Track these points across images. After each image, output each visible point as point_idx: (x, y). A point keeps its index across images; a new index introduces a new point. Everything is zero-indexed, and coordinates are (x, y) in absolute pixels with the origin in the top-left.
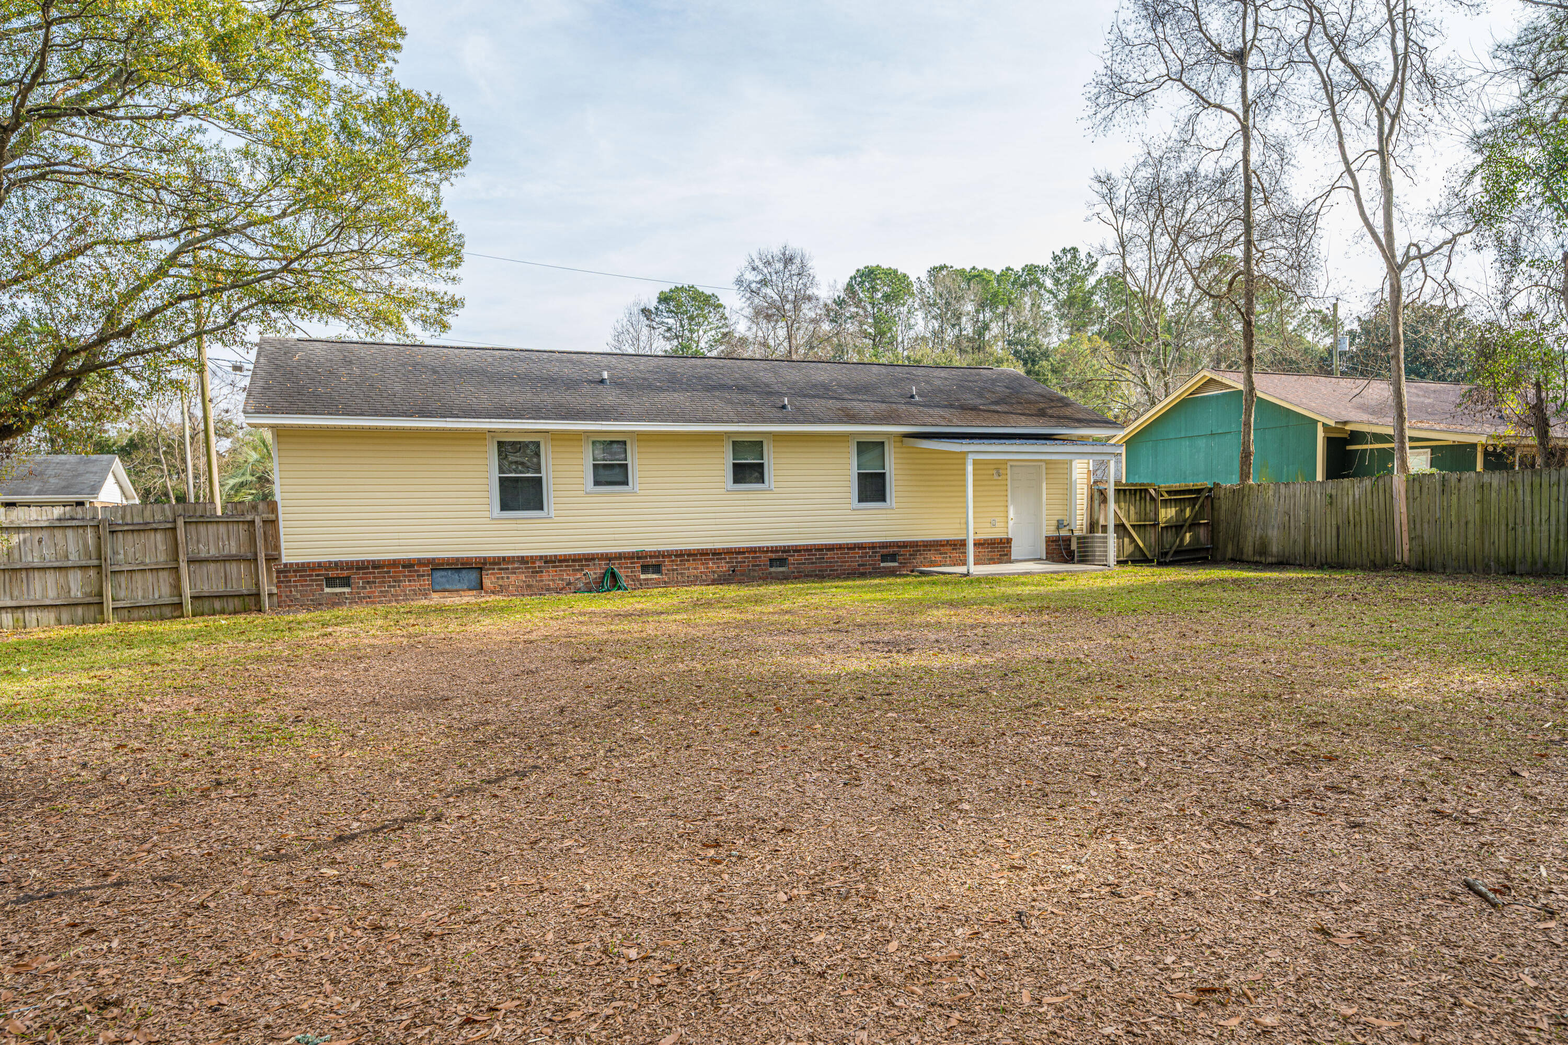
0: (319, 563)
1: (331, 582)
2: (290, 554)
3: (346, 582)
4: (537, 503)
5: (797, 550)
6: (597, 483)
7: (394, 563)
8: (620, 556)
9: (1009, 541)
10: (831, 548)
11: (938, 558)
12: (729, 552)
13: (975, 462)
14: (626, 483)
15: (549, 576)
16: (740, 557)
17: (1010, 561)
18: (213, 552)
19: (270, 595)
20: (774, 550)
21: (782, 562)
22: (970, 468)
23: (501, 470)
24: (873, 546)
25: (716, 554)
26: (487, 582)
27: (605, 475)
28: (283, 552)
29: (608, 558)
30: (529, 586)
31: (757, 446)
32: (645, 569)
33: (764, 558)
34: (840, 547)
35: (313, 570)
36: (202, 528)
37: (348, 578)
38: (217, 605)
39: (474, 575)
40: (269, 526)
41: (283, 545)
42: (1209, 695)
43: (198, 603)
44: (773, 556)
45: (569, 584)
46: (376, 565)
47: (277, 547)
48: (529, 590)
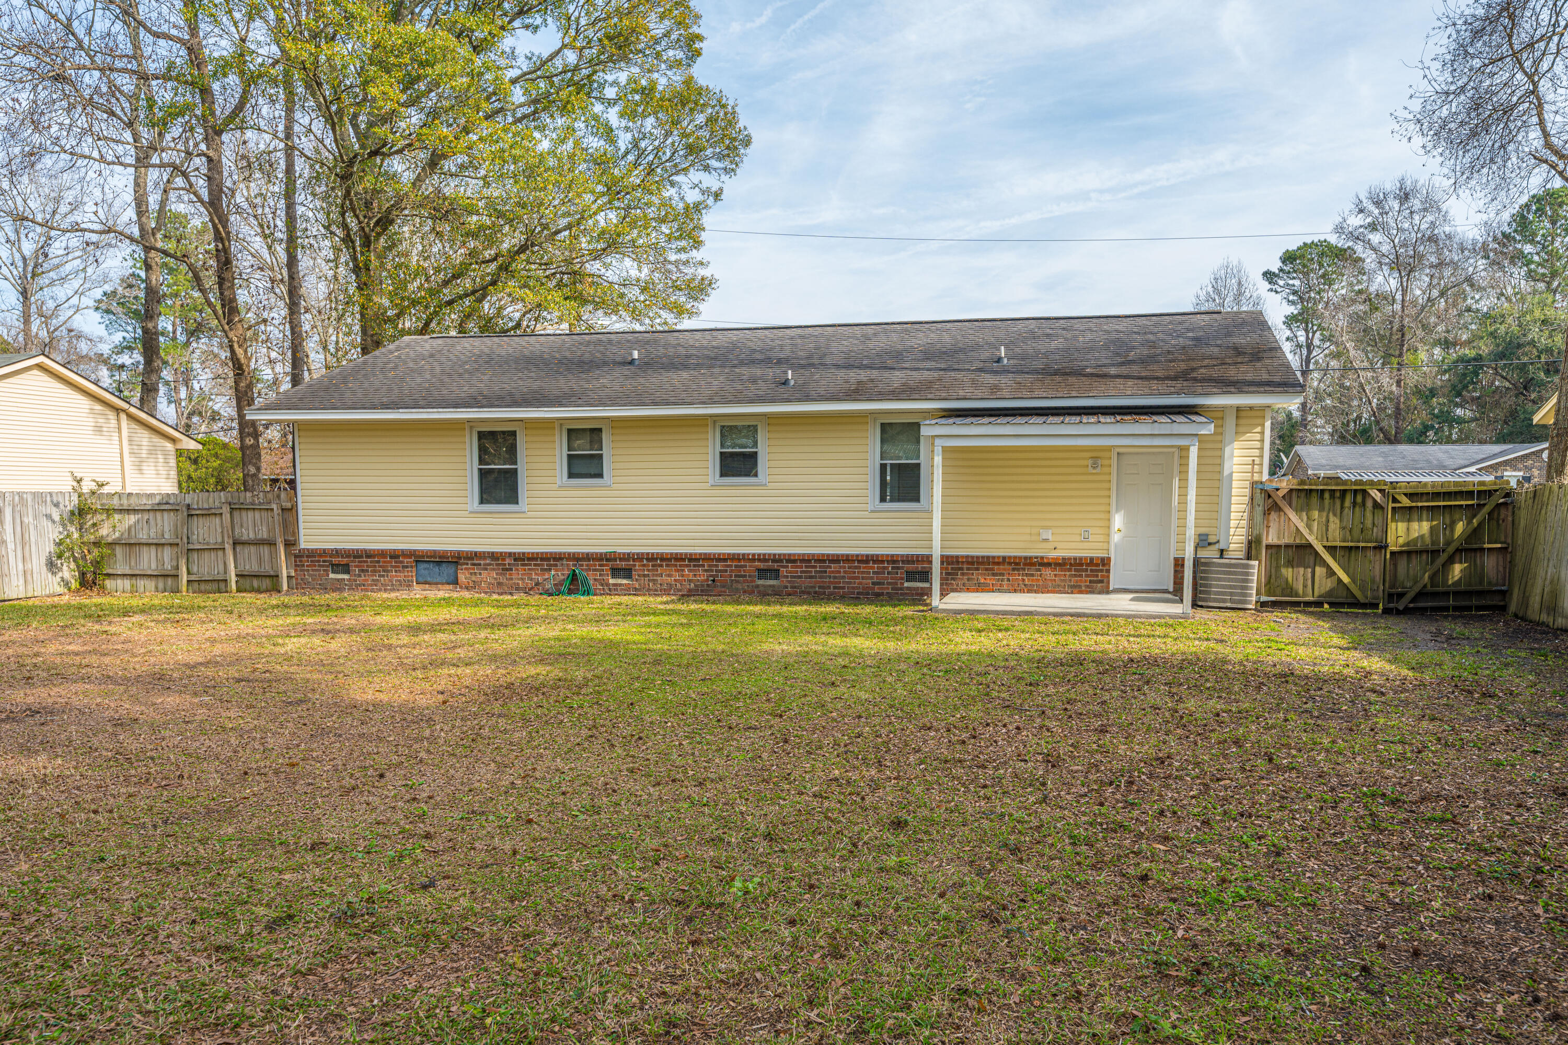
0: (337, 550)
1: (336, 568)
2: (306, 541)
3: (346, 569)
4: (512, 497)
5: (791, 559)
6: (571, 475)
7: (382, 554)
8: (588, 557)
9: (1105, 562)
10: (836, 559)
11: (990, 580)
12: (707, 558)
14: (600, 475)
15: (518, 575)
16: (721, 566)
17: (1107, 591)
18: (252, 536)
19: (289, 577)
20: (763, 558)
21: (775, 574)
23: (481, 461)
24: (893, 560)
25: (694, 560)
26: (462, 577)
27: (579, 468)
28: (302, 539)
29: (576, 558)
30: (500, 584)
32: (616, 572)
33: (750, 567)
34: (847, 559)
35: (320, 556)
36: (244, 513)
37: (347, 565)
38: (256, 583)
39: (451, 569)
40: (287, 514)
41: (302, 532)
43: (242, 581)
44: (761, 565)
45: (537, 584)
46: (369, 554)
47: (296, 533)
48: (500, 588)
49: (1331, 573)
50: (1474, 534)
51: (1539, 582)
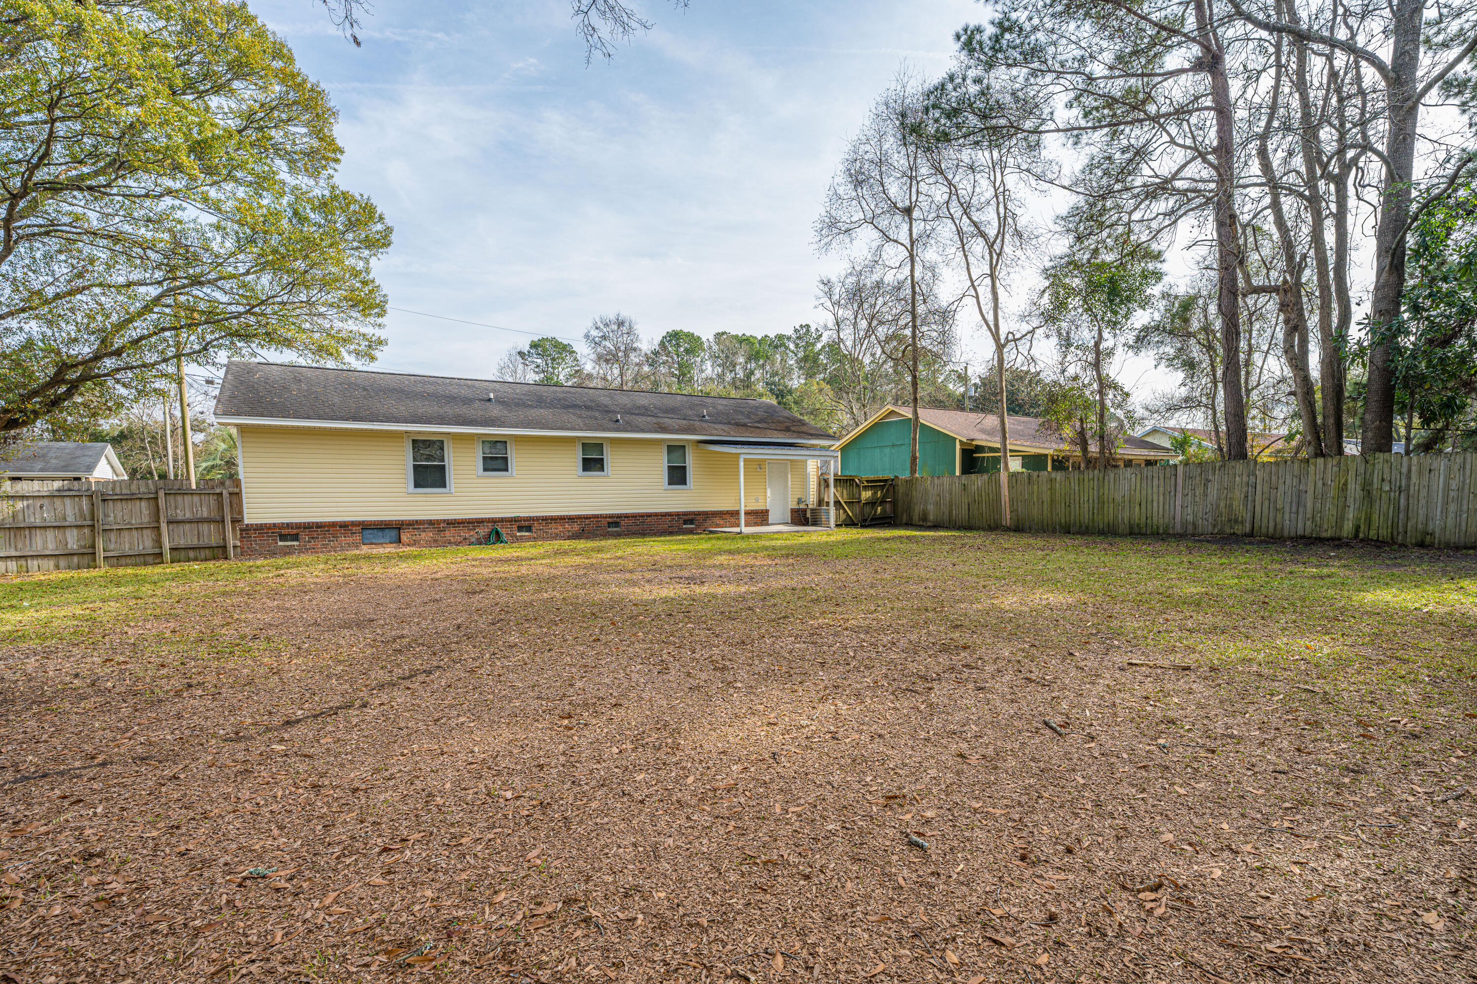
0: (274, 524)
1: (283, 537)
2: (251, 517)
3: (295, 537)
4: (441, 482)
5: (627, 516)
6: (485, 470)
7: (333, 525)
8: (502, 520)
9: (767, 511)
10: (649, 515)
11: (721, 522)
12: (579, 517)
13: (745, 460)
14: (507, 470)
15: (449, 534)
16: (587, 521)
17: (768, 525)
18: (188, 515)
19: (235, 547)
20: (611, 516)
21: (616, 524)
22: (742, 464)
23: (415, 460)
24: (678, 514)
25: (571, 519)
26: (404, 538)
27: (494, 464)
28: (246, 516)
29: (493, 521)
30: (435, 541)
31: (599, 446)
32: (520, 529)
33: (604, 522)
34: (656, 515)
35: (269, 529)
36: (179, 498)
37: (297, 535)
38: (192, 554)
39: (394, 533)
40: (234, 498)
41: (245, 511)
42: (892, 609)
43: (175, 553)
44: (610, 520)
45: (465, 539)
46: (319, 526)
47: (241, 512)
48: (435, 543)
49: (845, 511)
50: (884, 496)
51: (917, 511)
